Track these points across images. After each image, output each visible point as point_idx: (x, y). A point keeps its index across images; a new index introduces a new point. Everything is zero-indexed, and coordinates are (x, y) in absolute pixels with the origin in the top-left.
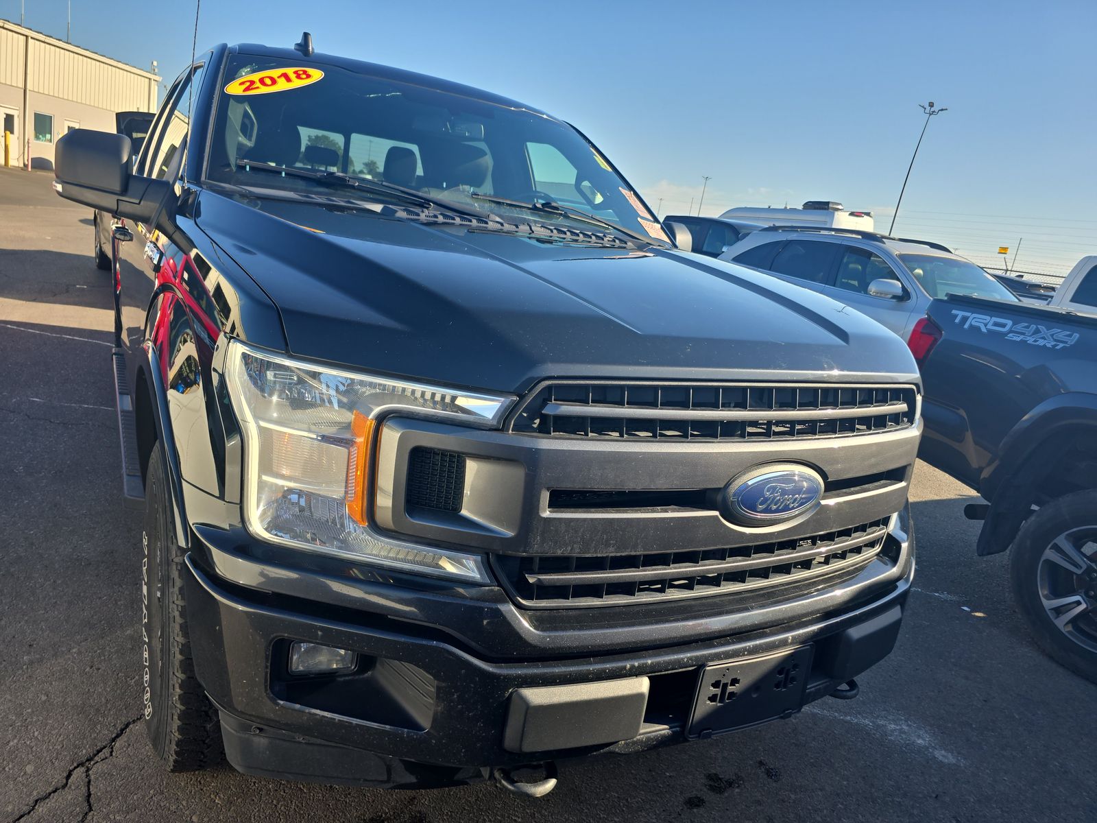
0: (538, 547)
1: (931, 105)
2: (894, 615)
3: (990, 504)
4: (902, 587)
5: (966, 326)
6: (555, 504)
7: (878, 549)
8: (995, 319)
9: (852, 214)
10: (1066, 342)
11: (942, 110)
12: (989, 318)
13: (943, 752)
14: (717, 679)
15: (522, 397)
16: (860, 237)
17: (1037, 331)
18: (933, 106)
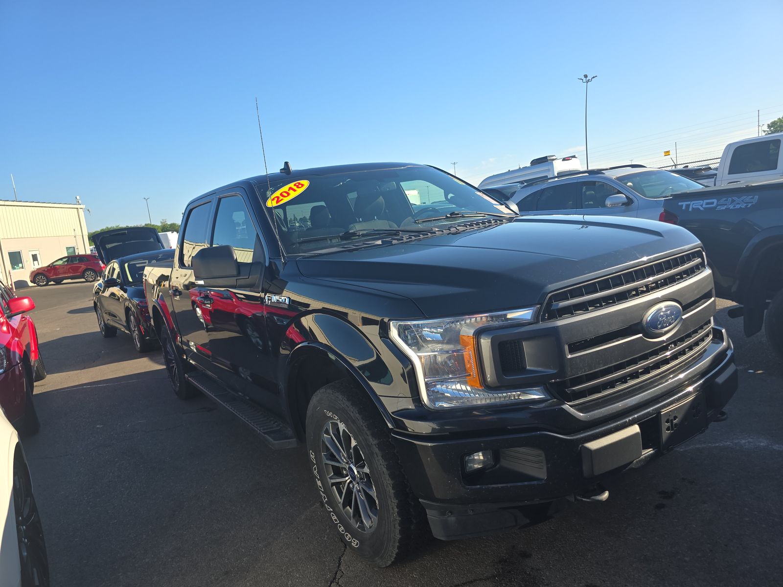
0: (570, 374)
1: (586, 76)
2: (732, 368)
3: (743, 306)
4: (729, 353)
5: (690, 210)
6: (572, 351)
7: (711, 337)
8: (706, 201)
9: (564, 160)
10: (752, 202)
11: (594, 77)
12: (702, 201)
13: (777, 445)
14: (668, 418)
15: (541, 304)
16: (587, 174)
17: (733, 201)
18: (587, 77)
